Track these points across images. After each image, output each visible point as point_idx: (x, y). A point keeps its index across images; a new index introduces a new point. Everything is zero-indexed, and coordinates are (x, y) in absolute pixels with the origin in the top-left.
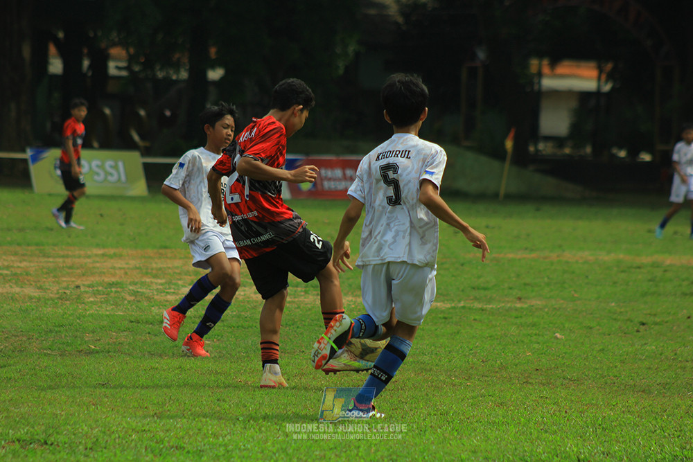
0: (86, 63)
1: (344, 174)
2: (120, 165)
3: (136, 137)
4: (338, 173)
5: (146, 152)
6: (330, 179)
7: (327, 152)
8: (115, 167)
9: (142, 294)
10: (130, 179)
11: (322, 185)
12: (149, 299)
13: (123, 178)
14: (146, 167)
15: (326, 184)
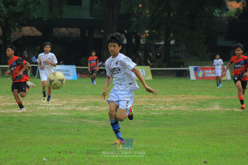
0: (134, 40)
1: (212, 72)
2: (144, 70)
3: (149, 62)
4: (210, 71)
5: (152, 67)
6: (208, 73)
7: (207, 65)
8: (142, 71)
9: (148, 108)
10: (147, 75)
11: (205, 75)
12: (150, 110)
13: (145, 74)
14: (152, 71)
15: (207, 75)
